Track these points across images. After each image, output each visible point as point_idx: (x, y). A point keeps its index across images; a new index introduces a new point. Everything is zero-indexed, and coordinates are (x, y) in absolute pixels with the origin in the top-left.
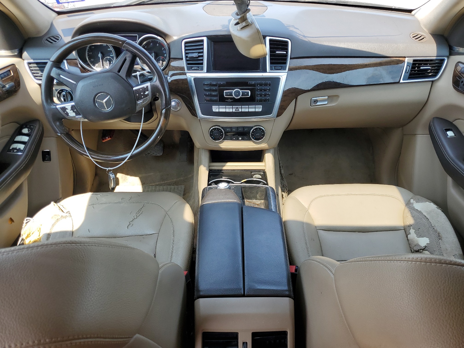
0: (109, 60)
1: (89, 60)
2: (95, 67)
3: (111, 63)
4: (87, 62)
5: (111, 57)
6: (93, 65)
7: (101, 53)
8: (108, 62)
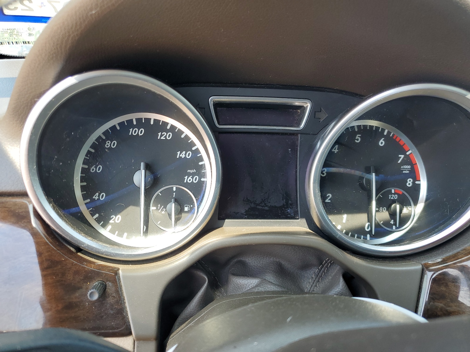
0: (176, 201)
1: (85, 197)
2: (109, 227)
3: (186, 209)
4: (76, 205)
5: (187, 185)
6: (98, 221)
7: (148, 167)
8: (172, 206)
